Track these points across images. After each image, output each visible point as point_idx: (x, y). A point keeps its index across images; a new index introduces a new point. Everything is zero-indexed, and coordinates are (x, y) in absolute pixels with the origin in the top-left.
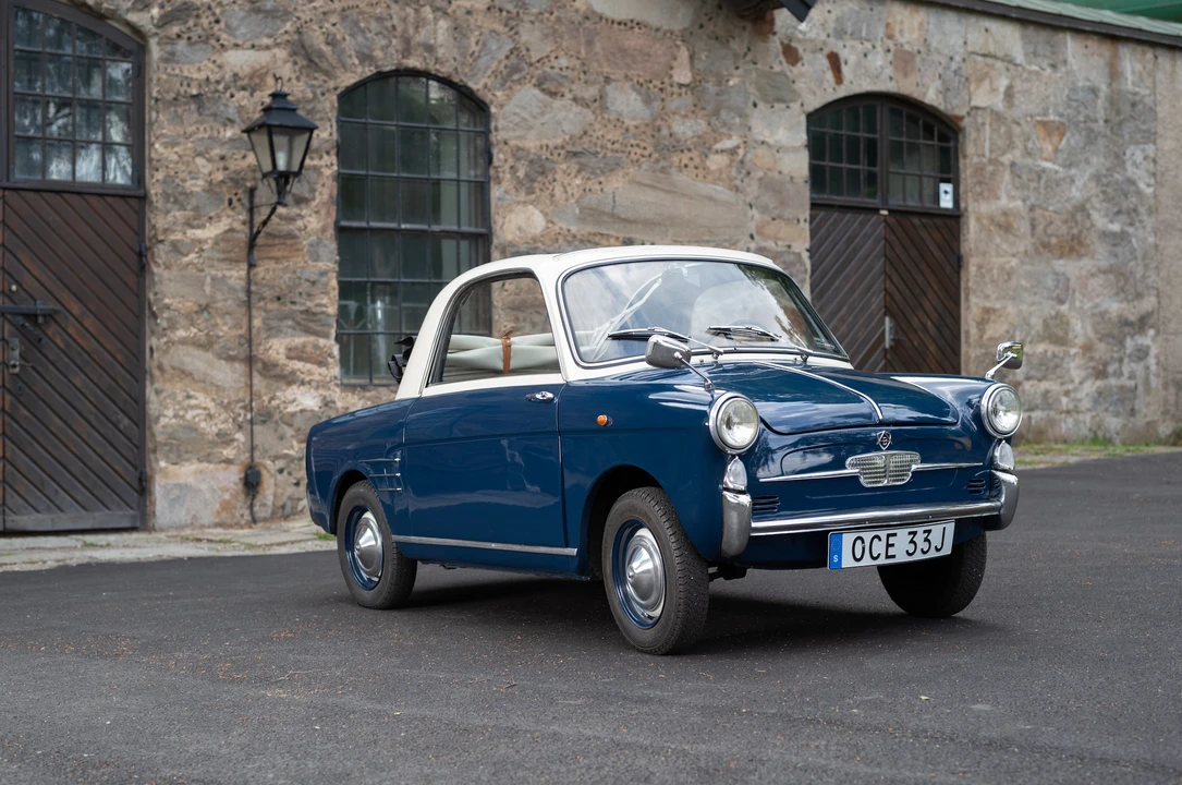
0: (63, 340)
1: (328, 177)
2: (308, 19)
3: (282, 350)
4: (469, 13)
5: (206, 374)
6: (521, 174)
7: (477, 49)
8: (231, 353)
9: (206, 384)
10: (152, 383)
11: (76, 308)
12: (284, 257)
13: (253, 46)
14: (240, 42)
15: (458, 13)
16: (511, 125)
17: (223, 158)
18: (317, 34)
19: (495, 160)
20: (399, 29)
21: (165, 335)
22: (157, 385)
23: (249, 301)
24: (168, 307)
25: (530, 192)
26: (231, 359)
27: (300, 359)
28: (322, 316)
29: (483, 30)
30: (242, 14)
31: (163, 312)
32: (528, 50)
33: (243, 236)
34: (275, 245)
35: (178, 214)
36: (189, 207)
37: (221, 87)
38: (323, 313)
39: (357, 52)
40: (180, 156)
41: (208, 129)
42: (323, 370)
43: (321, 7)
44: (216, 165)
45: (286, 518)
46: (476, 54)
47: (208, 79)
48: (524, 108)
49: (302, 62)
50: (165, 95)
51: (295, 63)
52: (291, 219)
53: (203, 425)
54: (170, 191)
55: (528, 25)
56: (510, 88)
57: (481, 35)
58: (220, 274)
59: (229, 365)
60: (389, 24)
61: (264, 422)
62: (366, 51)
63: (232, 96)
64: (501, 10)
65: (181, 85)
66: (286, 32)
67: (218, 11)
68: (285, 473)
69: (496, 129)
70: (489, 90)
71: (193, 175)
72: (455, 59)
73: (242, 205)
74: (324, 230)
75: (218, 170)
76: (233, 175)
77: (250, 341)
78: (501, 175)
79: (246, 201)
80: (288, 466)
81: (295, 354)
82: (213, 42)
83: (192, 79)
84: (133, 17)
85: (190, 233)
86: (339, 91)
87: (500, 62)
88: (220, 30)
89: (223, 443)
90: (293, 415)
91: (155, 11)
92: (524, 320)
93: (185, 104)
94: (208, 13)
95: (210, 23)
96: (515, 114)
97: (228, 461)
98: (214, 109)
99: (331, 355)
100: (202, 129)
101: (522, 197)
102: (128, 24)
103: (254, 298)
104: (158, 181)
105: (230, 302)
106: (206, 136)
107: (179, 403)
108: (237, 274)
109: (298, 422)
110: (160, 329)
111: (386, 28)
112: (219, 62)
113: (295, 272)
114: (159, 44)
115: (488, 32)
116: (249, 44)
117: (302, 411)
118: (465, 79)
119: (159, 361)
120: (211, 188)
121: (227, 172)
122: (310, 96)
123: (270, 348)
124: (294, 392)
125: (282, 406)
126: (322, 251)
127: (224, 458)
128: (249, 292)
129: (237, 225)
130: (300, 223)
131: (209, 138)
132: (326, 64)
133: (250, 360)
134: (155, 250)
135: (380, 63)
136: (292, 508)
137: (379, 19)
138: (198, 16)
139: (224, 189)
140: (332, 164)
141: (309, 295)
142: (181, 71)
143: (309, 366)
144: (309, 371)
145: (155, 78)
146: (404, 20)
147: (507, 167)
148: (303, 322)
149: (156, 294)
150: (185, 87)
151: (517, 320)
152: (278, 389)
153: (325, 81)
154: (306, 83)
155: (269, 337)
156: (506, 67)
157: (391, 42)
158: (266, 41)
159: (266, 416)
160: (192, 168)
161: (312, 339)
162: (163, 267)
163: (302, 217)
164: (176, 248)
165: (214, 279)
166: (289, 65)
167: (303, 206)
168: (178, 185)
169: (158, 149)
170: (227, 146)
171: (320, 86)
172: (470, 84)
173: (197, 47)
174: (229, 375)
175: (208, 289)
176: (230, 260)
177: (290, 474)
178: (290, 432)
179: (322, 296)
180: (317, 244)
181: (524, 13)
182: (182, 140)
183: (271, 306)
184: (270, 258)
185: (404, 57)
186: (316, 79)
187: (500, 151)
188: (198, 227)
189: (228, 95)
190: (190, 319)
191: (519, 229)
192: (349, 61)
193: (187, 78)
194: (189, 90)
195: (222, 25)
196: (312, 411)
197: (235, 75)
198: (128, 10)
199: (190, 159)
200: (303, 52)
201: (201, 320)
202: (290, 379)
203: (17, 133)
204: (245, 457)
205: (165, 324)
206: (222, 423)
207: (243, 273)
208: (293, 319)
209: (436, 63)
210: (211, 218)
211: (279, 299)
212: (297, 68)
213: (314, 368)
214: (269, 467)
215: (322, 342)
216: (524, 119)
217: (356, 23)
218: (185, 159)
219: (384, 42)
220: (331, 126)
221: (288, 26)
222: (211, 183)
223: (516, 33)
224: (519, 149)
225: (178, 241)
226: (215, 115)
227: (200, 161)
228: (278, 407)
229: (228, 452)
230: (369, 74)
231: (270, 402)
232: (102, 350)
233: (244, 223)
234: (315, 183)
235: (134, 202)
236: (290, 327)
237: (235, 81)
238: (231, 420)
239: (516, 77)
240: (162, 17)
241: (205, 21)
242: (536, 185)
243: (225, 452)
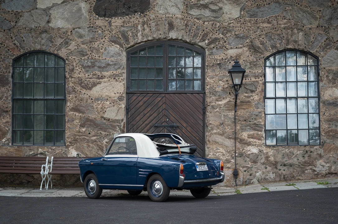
0: (181, 134)
1: (261, 84)
2: (254, 38)
3: (246, 136)
4: (310, 29)
5: (222, 143)
6: (330, 78)
7: (313, 40)
8: (230, 136)
9: (222, 145)
10: (207, 145)
11: (185, 125)
12: (246, 108)
13: (237, 48)
14: (232, 47)
15: (306, 29)
16: (326, 63)
17: (227, 81)
18: (257, 42)
19: (320, 74)
20: (285, 37)
21: (210, 132)
22: (208, 146)
23: (235, 121)
24: (211, 124)
25: (334, 83)
26: (230, 138)
27: (252, 138)
28: (260, 125)
29: (316, 34)
30: (233, 39)
31: (209, 125)
32: (333, 38)
33: (233, 102)
34: (243, 105)
35: (213, 98)
36: (217, 95)
37: (227, 61)
38: (260, 124)
39: (270, 45)
40: (214, 81)
41: (223, 73)
42: (260, 141)
43: (259, 33)
44: (225, 83)
45: (247, 185)
46: (313, 41)
47: (222, 58)
48: (331, 57)
49: (252, 51)
50: (210, 64)
51: (250, 51)
52: (249, 97)
53: (221, 157)
54: (211, 91)
55: (333, 30)
56: (326, 51)
57: (314, 35)
58: (226, 114)
59: (229, 140)
60: (282, 36)
61: (241, 157)
62: (274, 45)
63: (230, 63)
64: (322, 27)
65: (214, 61)
66: (247, 42)
67: (225, 39)
68: (247, 171)
69: (321, 64)
70: (318, 52)
71: (218, 86)
72: (305, 44)
73: (233, 94)
74: (260, 100)
75: (226, 84)
76: (230, 85)
77: (235, 133)
78: (323, 79)
79: (234, 93)
80: (248, 170)
81: (250, 136)
82: (224, 48)
83: (217, 59)
84: (200, 44)
85: (217, 102)
86: (265, 58)
87: (322, 43)
88: (226, 44)
89: (228, 162)
90: (249, 154)
91: (207, 41)
92: (332, 125)
93: (216, 66)
94: (223, 40)
95: (223, 43)
96: (328, 59)
97: (229, 168)
98: (224, 67)
99: (262, 137)
100: (221, 73)
101: (331, 85)
102: (199, 46)
103: (237, 121)
104: (208, 88)
105: (229, 122)
106: (222, 75)
107: (214, 151)
108: (231, 114)
109: (251, 156)
110: (208, 130)
111: (281, 37)
112: (226, 53)
113: (250, 112)
114: (208, 50)
115: (317, 34)
116: (235, 47)
117: (252, 153)
118: (309, 50)
119: (208, 139)
120: (224, 90)
121: (228, 85)
122: (255, 60)
123: (242, 135)
124: (249, 148)
125: (246, 152)
126: (259, 106)
127: (227, 167)
128: (235, 119)
129: (231, 100)
130: (252, 98)
131: (223, 75)
132: (260, 50)
133: (235, 139)
134: (207, 108)
135: (278, 48)
136: (249, 182)
137: (279, 35)
138: (219, 41)
139: (228, 90)
140: (262, 80)
141: (255, 119)
142: (214, 57)
143: (255, 140)
144: (255, 141)
145: (207, 60)
146: (287, 34)
147: (325, 76)
148: (254, 127)
149: (207, 120)
150: (216, 62)
151: (330, 124)
152: (245, 146)
153: (260, 55)
154: (254, 57)
155: (242, 132)
156: (324, 44)
157: (282, 41)
158: (240, 46)
159: (241, 155)
160: (218, 84)
161: (256, 132)
162: (209, 113)
163: (252, 96)
164: (213, 107)
165: (224, 115)
166: (248, 52)
167: (253, 93)
168: (214, 89)
169: (208, 80)
170: (228, 77)
171: (259, 57)
172: (311, 51)
173: (219, 50)
174: (229, 143)
175: (223, 118)
176: (229, 110)
177: (248, 172)
178: (248, 159)
179: (260, 119)
180: (258, 104)
181: (331, 27)
182: (215, 76)
183: (243, 123)
184: (242, 109)
185: (286, 46)
186: (257, 55)
187: (322, 71)
188: (220, 101)
189: (229, 62)
190: (218, 127)
191: (330, 95)
192: (268, 49)
193: (216, 59)
194: (217, 62)
195: (227, 43)
196: (256, 153)
197: (231, 57)
198: (199, 42)
199: (218, 82)
200: (253, 48)
201: (221, 127)
202: (249, 144)
203: (169, 78)
204: (234, 167)
205: (210, 129)
206: (228, 157)
207: (233, 113)
208: (250, 126)
209: (298, 46)
210: (224, 98)
211: (245, 120)
212: (251, 53)
213: (257, 141)
214: (241, 170)
215: (259, 133)
216: (331, 60)
217: (271, 37)
218: (216, 82)
219: (280, 42)
220: (262, 69)
221: (248, 41)
222: (224, 88)
223: (328, 33)
224: (329, 70)
225: (214, 105)
226: (225, 69)
227: (220, 82)
228: (245, 152)
229: (229, 165)
230: (275, 52)
231: (242, 151)
232: (192, 136)
233: (234, 99)
234: (257, 86)
235: (202, 95)
236: (249, 129)
237: (231, 58)
238: (230, 156)
239: (328, 47)
240: (208, 43)
241: (221, 42)
242: (336, 81)
243: (228, 165)
